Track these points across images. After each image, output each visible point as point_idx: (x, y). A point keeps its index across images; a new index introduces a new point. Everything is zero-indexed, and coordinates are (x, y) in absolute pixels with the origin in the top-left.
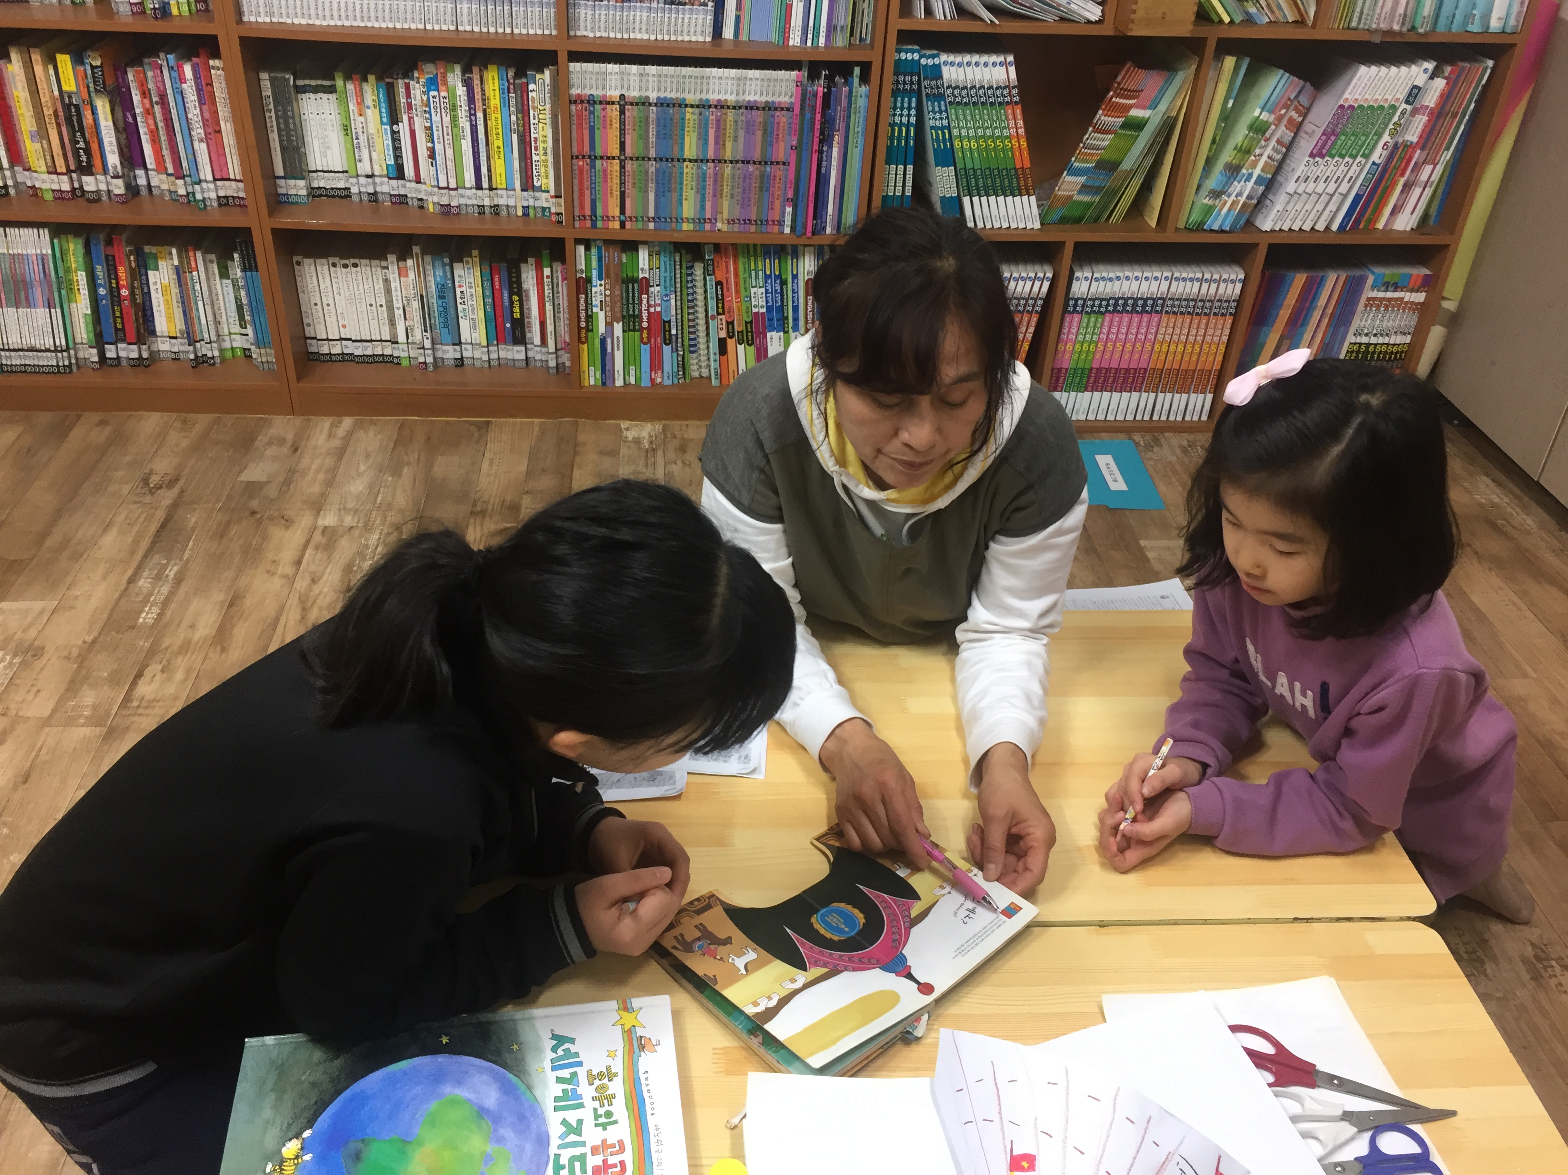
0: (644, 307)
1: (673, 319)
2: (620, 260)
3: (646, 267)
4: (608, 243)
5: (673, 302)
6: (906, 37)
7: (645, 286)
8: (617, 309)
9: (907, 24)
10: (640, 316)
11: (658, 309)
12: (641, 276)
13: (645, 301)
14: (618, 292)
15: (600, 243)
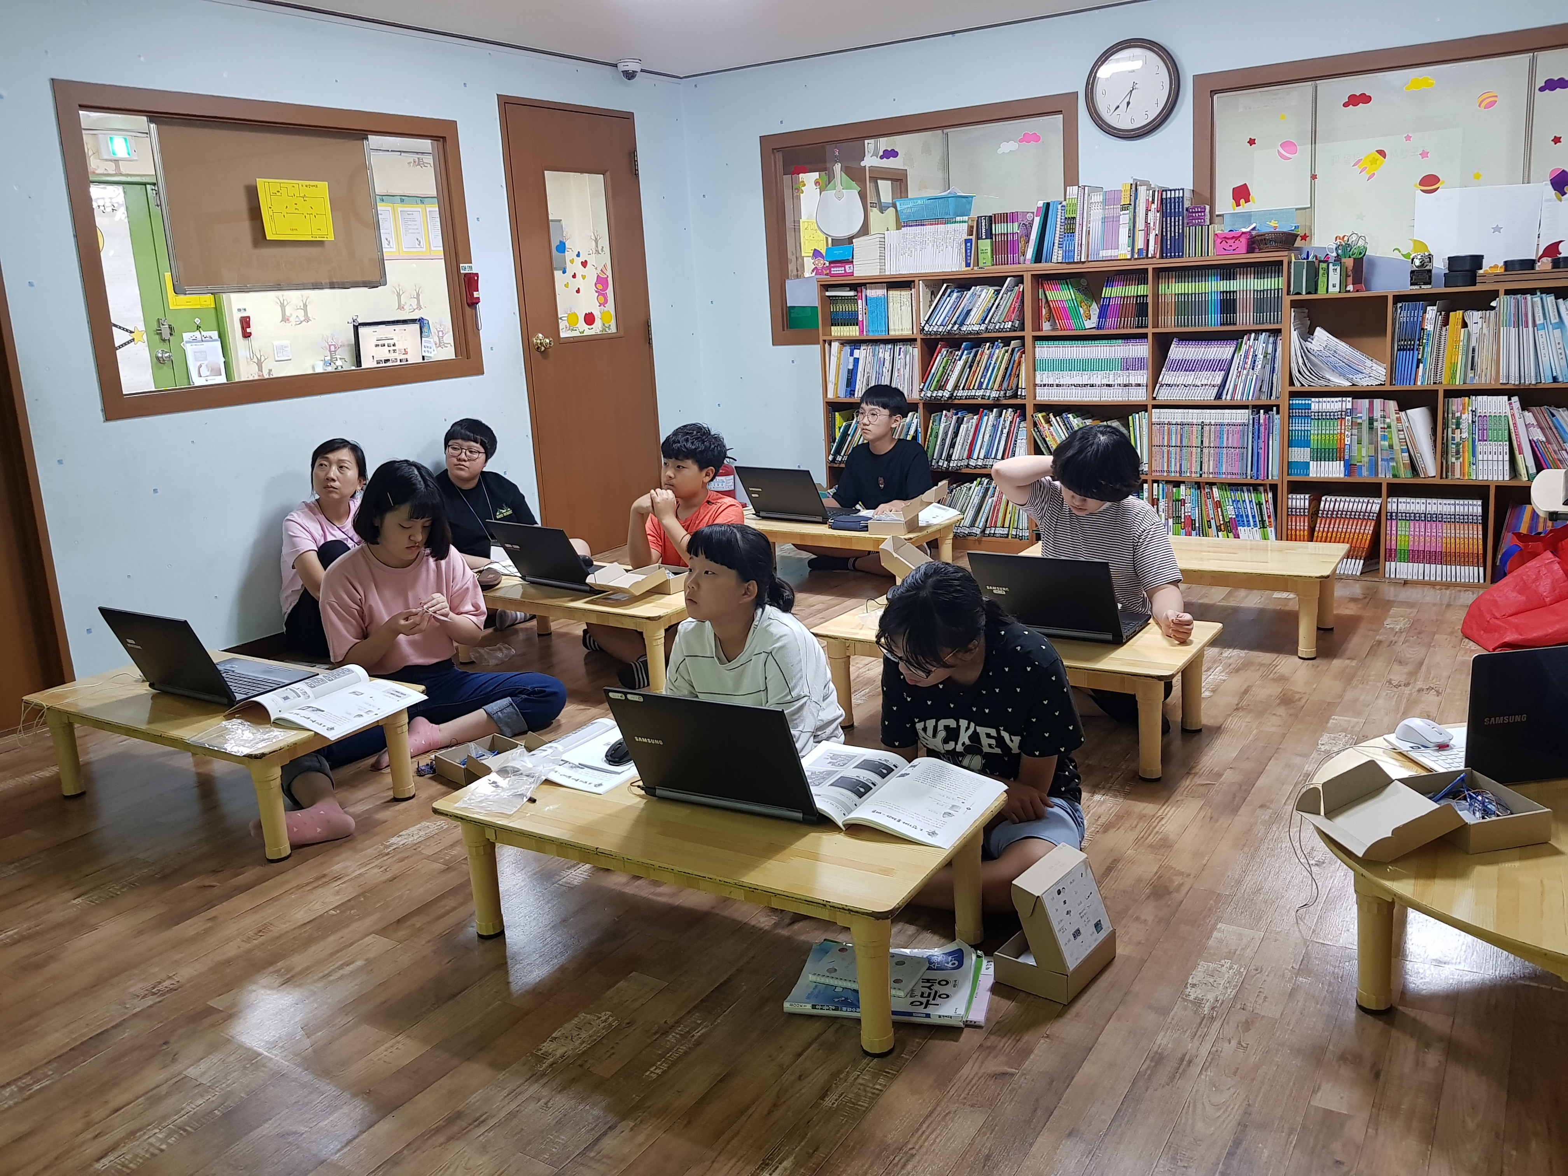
0: (1183, 512)
1: (1197, 519)
2: (1172, 491)
3: (1184, 494)
4: (1168, 482)
5: (1197, 511)
6: (1294, 395)
7: (1183, 502)
8: (1170, 512)
9: (1292, 389)
10: (1181, 517)
11: (1189, 514)
12: (1181, 498)
13: (1183, 510)
14: (1171, 505)
15: (1164, 483)
